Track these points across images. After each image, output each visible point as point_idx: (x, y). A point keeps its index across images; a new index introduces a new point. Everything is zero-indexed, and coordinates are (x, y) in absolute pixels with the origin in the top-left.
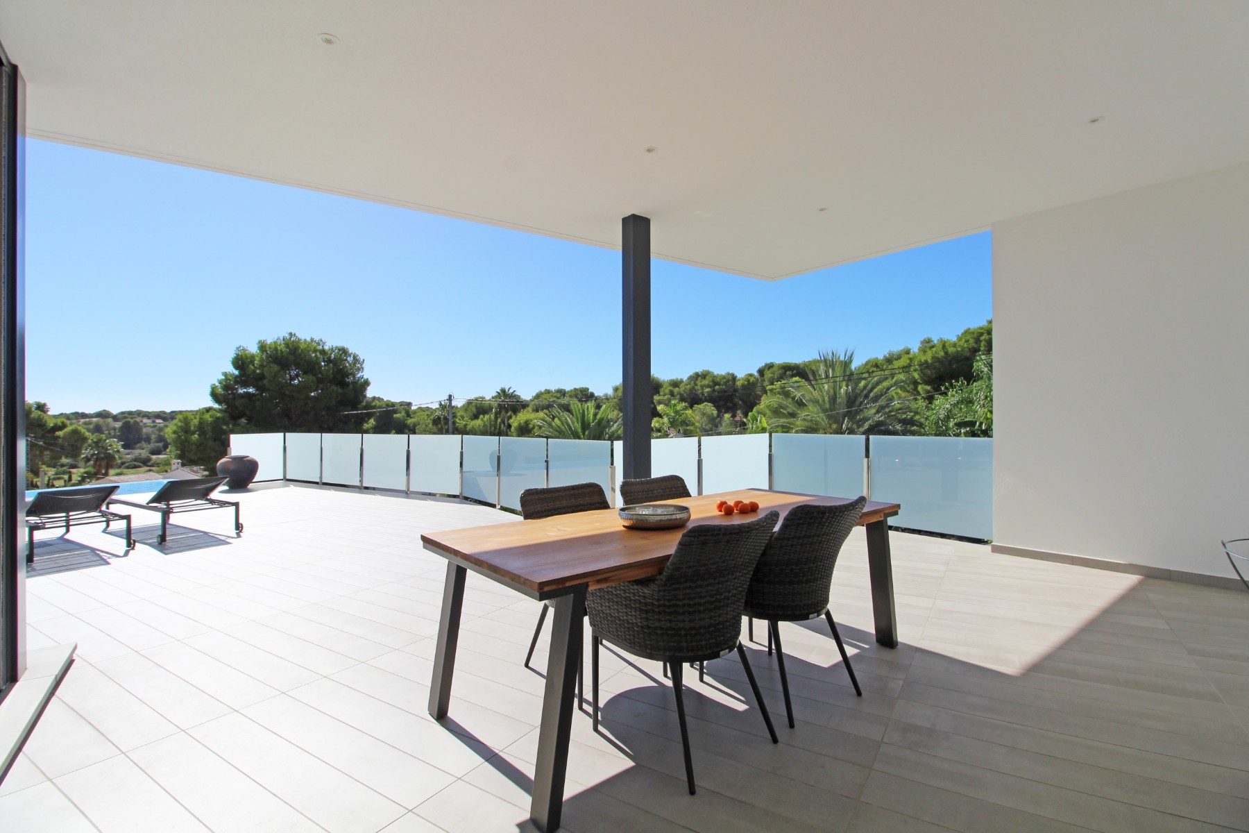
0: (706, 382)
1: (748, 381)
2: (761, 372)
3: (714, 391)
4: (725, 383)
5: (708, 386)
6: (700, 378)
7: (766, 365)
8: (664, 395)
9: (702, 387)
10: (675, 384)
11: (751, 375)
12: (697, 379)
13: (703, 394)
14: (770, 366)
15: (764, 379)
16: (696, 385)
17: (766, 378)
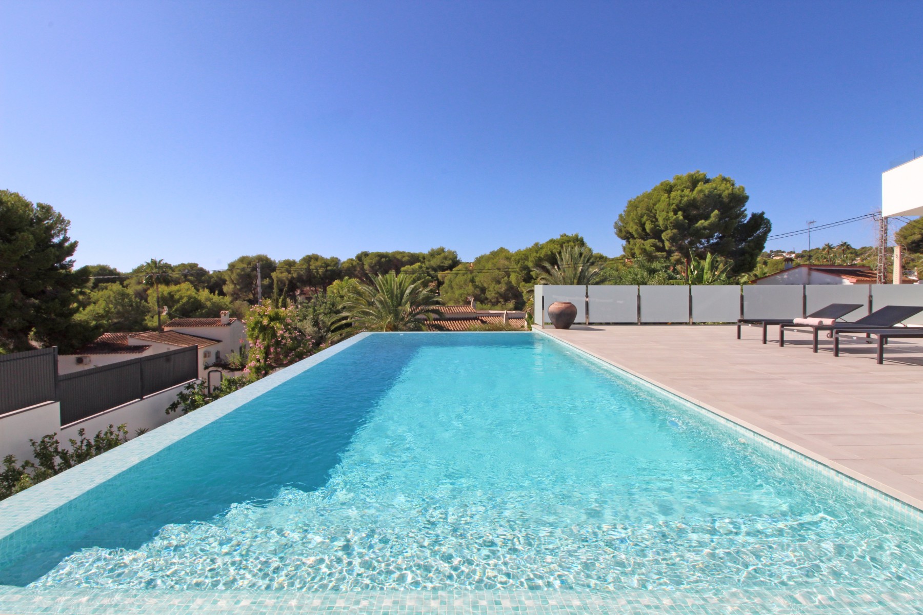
0: (319, 263)
1: (352, 264)
2: (359, 258)
3: (327, 271)
5: (321, 267)
7: (362, 253)
8: (282, 273)
9: (316, 267)
10: (290, 264)
11: (352, 260)
12: (310, 261)
13: (318, 273)
14: (366, 254)
15: (363, 264)
16: (309, 265)
17: (365, 263)
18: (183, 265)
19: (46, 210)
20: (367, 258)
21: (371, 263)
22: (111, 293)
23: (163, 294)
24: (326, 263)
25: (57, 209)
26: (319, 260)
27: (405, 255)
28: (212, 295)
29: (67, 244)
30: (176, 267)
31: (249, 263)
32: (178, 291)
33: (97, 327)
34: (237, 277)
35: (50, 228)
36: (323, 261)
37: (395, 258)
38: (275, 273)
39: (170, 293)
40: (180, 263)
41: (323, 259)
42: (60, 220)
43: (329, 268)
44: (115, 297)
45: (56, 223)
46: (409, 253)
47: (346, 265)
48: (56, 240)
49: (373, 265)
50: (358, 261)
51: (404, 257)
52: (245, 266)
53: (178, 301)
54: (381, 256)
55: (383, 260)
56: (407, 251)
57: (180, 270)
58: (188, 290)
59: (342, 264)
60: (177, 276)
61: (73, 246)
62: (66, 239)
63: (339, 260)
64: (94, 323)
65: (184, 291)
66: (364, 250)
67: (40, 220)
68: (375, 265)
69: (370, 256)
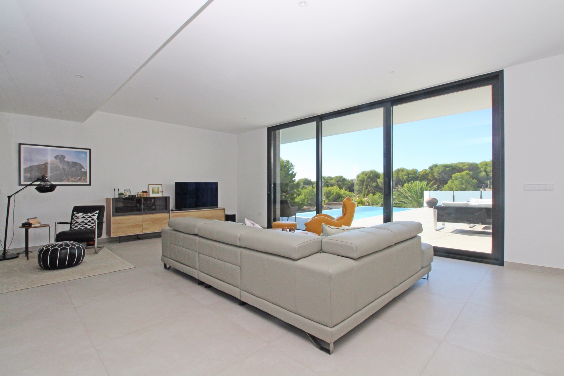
0: (404, 173)
1: (425, 172)
2: (431, 168)
3: (408, 177)
4: (414, 174)
5: (405, 175)
6: (400, 171)
7: (433, 165)
9: (402, 176)
11: (426, 170)
12: (399, 172)
13: (403, 179)
14: (436, 166)
15: (433, 172)
16: (398, 174)
17: (434, 172)
18: (337, 177)
19: (288, 162)
20: (436, 168)
21: (439, 171)
22: (308, 190)
23: (326, 191)
24: (408, 173)
25: (291, 162)
26: (404, 171)
27: (465, 164)
28: (346, 191)
29: (293, 174)
30: (334, 178)
31: (366, 175)
32: (333, 189)
33: (302, 204)
34: (360, 182)
35: (289, 168)
36: (407, 172)
37: (458, 167)
38: (379, 179)
39: (329, 191)
40: (335, 176)
41: (407, 170)
42: (292, 165)
43: (410, 176)
44: (309, 192)
45: (290, 166)
46: (469, 163)
47: (421, 173)
48: (290, 172)
49: (440, 172)
50: (430, 170)
51: (464, 166)
52: (364, 176)
53: (332, 194)
54: (446, 166)
55: (447, 169)
56: (467, 162)
57: (335, 179)
58: (336, 189)
59: (419, 172)
60: (334, 182)
61: (295, 174)
62: (293, 172)
63: (418, 170)
64: (301, 202)
65: (334, 190)
66: (434, 163)
67: (286, 166)
68: (442, 172)
69: (438, 166)
